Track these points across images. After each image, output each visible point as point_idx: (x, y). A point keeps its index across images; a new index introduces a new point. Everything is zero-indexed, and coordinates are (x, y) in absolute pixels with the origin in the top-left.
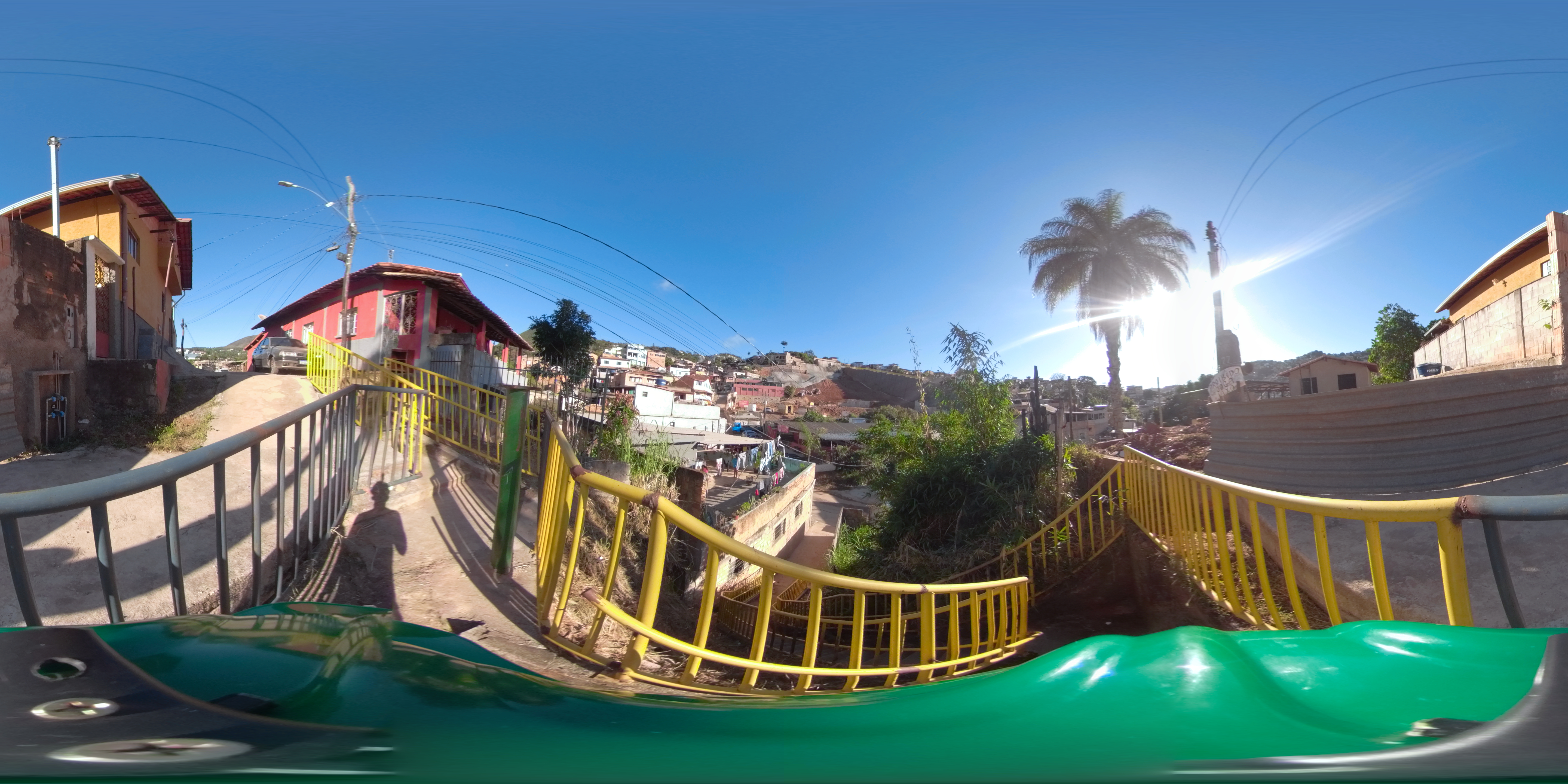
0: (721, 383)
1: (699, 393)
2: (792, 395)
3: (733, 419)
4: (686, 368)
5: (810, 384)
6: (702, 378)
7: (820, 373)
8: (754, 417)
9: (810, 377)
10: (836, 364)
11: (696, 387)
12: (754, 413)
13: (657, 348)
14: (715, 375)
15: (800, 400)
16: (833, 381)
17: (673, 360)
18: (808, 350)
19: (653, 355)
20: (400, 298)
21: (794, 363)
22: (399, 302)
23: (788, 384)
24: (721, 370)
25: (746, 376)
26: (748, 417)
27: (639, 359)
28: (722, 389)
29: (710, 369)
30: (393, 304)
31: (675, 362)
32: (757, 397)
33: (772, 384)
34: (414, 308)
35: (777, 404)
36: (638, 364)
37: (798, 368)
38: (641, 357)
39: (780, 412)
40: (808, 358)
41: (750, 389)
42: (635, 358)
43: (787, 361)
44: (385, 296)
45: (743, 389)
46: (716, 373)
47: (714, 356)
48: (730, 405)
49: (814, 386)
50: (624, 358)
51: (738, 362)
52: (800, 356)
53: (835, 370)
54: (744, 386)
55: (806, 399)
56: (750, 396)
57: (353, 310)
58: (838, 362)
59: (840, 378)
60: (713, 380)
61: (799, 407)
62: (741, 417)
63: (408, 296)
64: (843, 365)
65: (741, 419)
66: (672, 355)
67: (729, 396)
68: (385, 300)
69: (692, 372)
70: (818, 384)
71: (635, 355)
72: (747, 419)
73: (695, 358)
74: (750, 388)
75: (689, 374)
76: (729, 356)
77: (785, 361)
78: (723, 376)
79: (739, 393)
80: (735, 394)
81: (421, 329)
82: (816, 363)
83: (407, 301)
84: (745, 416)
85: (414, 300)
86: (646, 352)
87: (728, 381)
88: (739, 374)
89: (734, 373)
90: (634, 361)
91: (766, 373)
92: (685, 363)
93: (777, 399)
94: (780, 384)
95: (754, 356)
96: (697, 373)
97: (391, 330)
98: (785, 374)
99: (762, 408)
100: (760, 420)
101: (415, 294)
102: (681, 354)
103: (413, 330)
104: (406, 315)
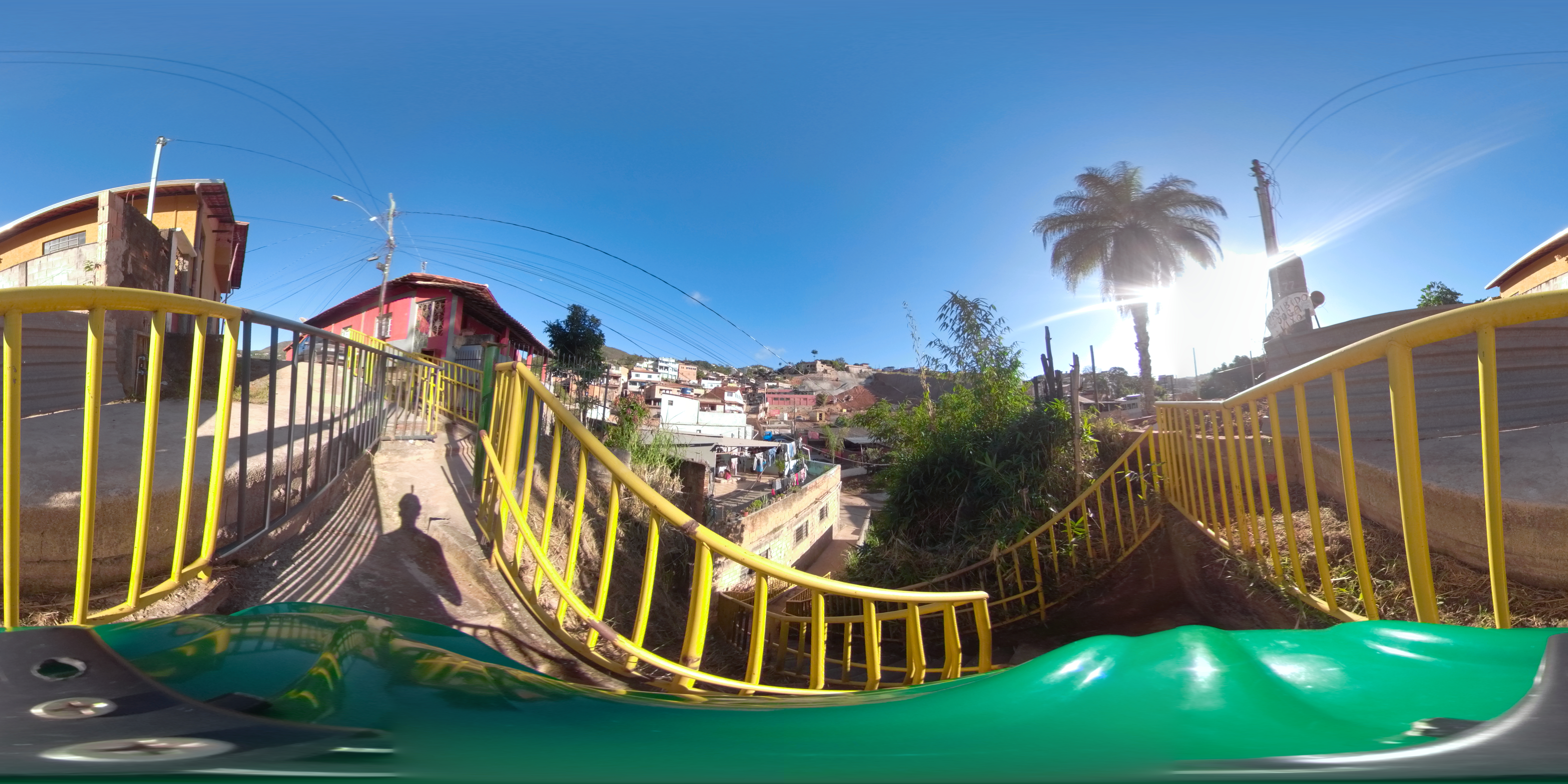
0: (753, 395)
1: (730, 404)
2: (825, 402)
3: (764, 429)
4: (717, 380)
5: (842, 391)
6: (735, 389)
7: (852, 380)
8: (785, 425)
9: (842, 384)
10: (867, 370)
11: (727, 398)
12: (785, 422)
13: (689, 361)
14: (746, 386)
15: (832, 407)
16: (866, 387)
17: (705, 373)
18: (838, 357)
19: (685, 369)
20: (430, 305)
21: (825, 371)
22: (430, 308)
23: (820, 392)
24: (753, 381)
25: (777, 386)
26: (780, 425)
27: (670, 372)
28: (753, 400)
29: (742, 380)
30: (424, 310)
31: (707, 374)
32: (789, 406)
33: (803, 393)
34: (442, 314)
35: (809, 413)
36: (670, 377)
37: (829, 376)
38: (672, 370)
39: (812, 420)
40: (839, 365)
41: (782, 399)
42: (666, 371)
43: (818, 370)
44: (417, 303)
45: (775, 399)
46: (748, 384)
47: (746, 368)
48: (762, 415)
49: (846, 393)
50: (656, 371)
51: (770, 373)
52: (831, 363)
53: (867, 376)
54: (776, 396)
55: (838, 406)
56: (782, 406)
57: (388, 315)
58: (870, 368)
59: (872, 384)
60: (744, 391)
61: (831, 414)
62: (773, 425)
63: (437, 303)
64: (875, 370)
65: (774, 428)
66: (704, 368)
67: (761, 407)
68: (417, 306)
69: (723, 385)
70: (850, 391)
71: (667, 368)
72: (777, 428)
73: (728, 370)
74: (780, 397)
75: (720, 386)
76: (761, 368)
77: (815, 369)
78: (754, 387)
79: (771, 403)
80: (767, 404)
81: (447, 332)
82: (847, 370)
83: (436, 307)
84: (776, 425)
85: (443, 307)
86: (676, 366)
87: (759, 392)
88: (771, 384)
89: (766, 384)
90: (664, 374)
91: (798, 382)
92: (718, 376)
93: (809, 407)
94: (812, 392)
95: (786, 366)
96: (729, 385)
97: (421, 333)
98: (816, 383)
99: (793, 416)
100: (791, 428)
101: (443, 302)
102: (713, 367)
103: (441, 333)
104: (435, 320)
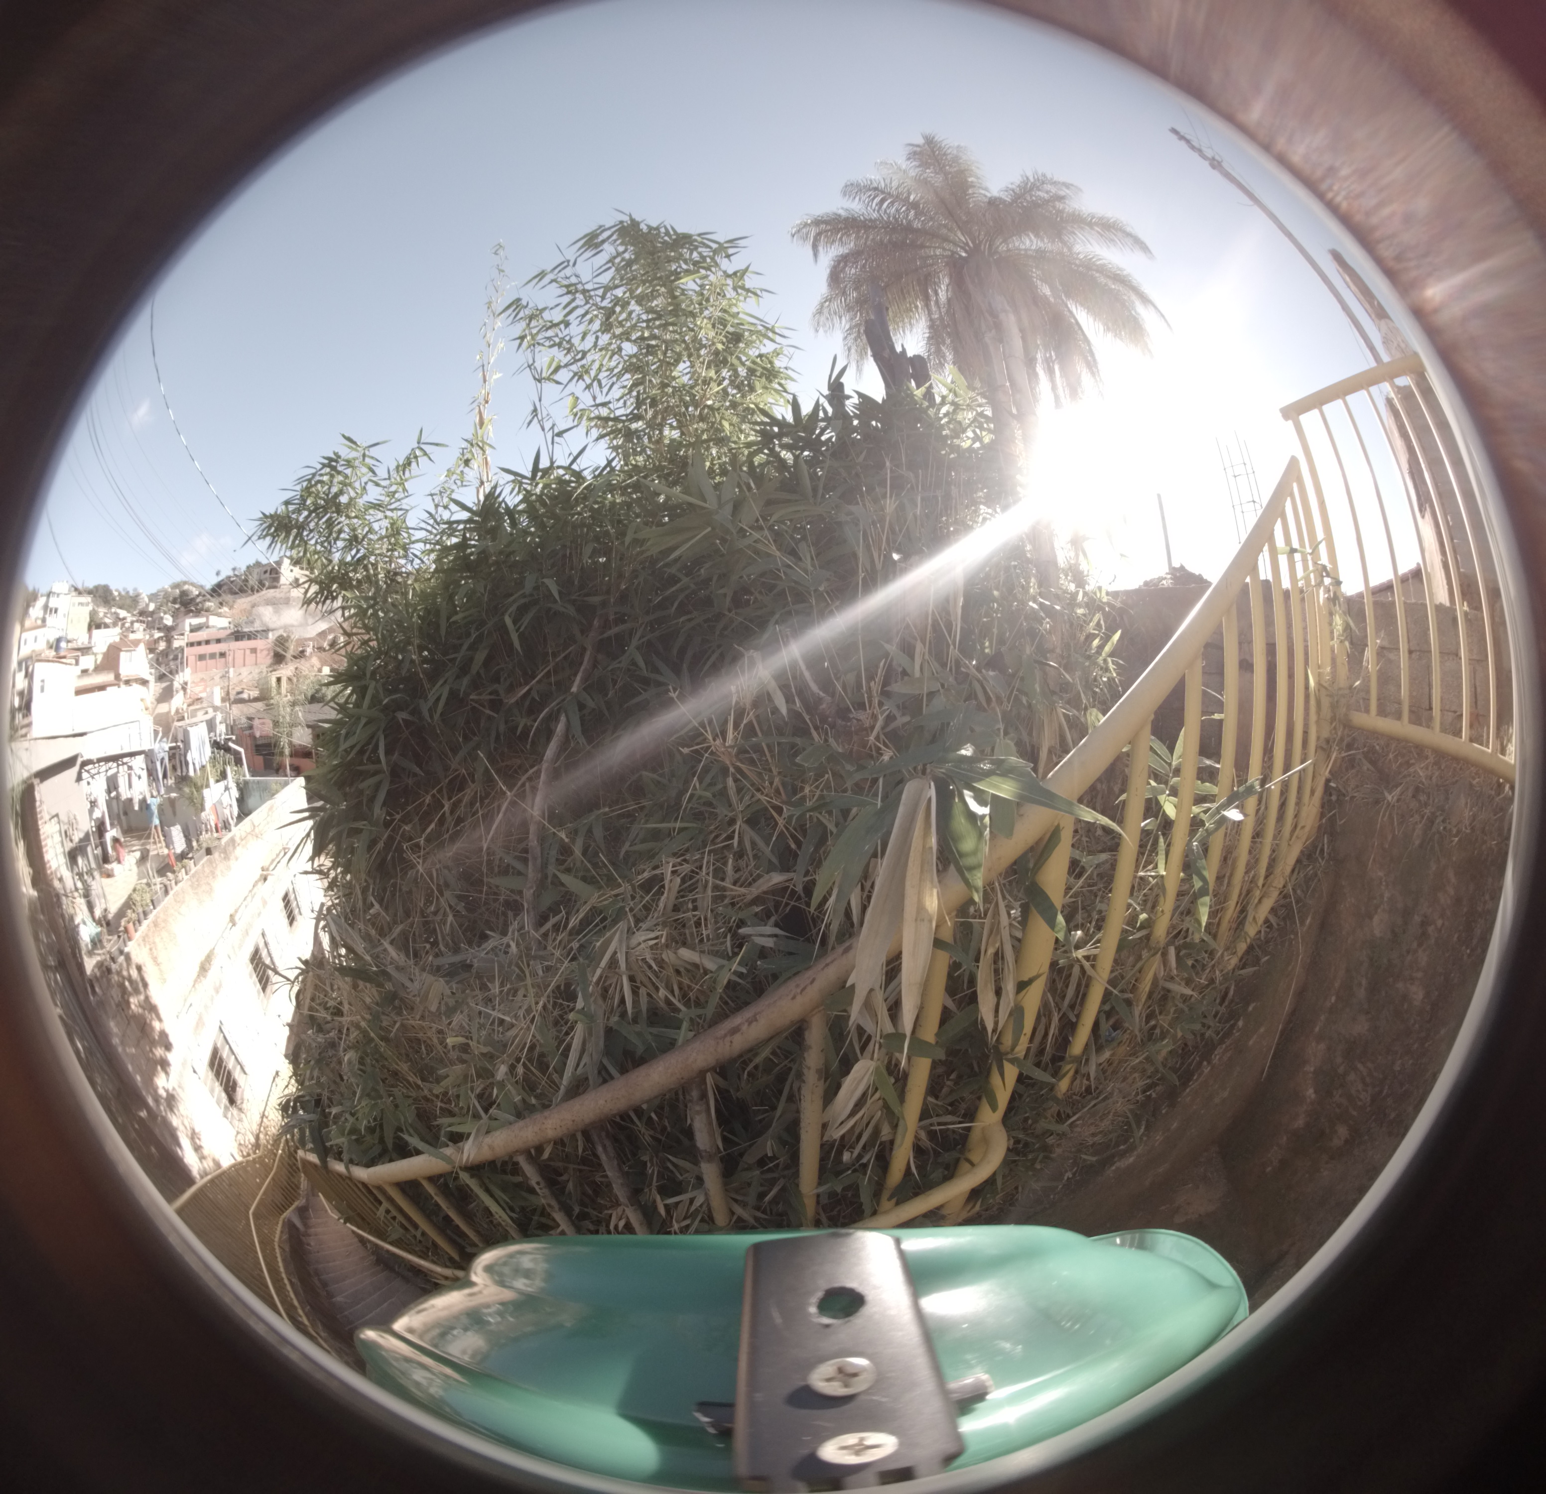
0: (166, 653)
1: (127, 679)
2: (288, 656)
5: (323, 626)
11: (125, 667)
14: (157, 635)
15: (302, 665)
17: (101, 615)
21: (295, 582)
24: (168, 620)
25: (208, 626)
28: (166, 665)
29: (149, 618)
31: (104, 617)
32: (224, 670)
33: (251, 637)
35: (258, 680)
39: (263, 697)
41: (213, 655)
42: (53, 620)
43: (283, 580)
45: (201, 657)
46: (159, 630)
47: (162, 591)
49: (331, 630)
51: (198, 596)
54: (203, 649)
55: (315, 661)
56: (213, 672)
60: (152, 647)
61: (299, 679)
66: (102, 603)
67: (178, 681)
69: (123, 637)
73: (134, 602)
74: (210, 651)
75: (118, 641)
76: (185, 587)
78: (169, 633)
79: (195, 670)
80: (188, 673)
87: (176, 643)
88: (196, 621)
89: (189, 622)
91: (243, 611)
92: (118, 617)
93: (260, 669)
94: (266, 631)
95: (226, 579)
96: (131, 636)
98: (277, 612)
102: (114, 598)
